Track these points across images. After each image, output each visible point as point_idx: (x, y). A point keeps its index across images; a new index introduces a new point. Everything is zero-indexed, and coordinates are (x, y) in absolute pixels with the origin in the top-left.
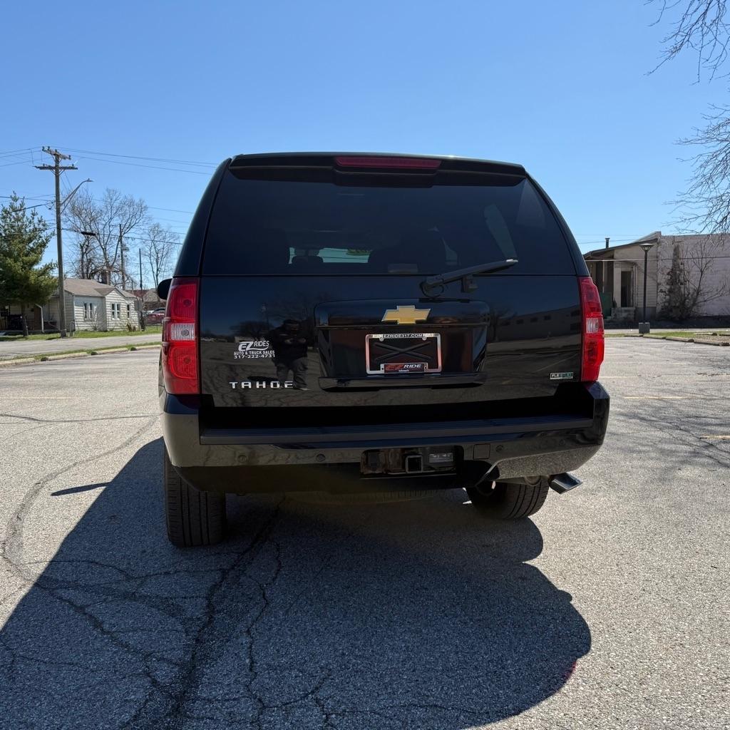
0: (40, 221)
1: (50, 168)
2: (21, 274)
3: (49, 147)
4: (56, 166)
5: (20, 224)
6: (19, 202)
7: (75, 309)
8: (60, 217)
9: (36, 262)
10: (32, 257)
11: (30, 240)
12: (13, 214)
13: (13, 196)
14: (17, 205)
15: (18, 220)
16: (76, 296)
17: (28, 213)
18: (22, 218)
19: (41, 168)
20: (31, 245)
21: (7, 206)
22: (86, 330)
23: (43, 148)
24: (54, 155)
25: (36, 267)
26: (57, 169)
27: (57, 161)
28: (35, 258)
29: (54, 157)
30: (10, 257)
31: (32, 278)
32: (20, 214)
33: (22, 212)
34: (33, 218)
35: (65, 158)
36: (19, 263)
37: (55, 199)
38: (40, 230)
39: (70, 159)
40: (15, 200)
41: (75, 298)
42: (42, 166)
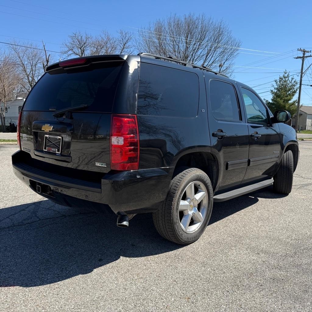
0: (294, 82)
1: (300, 57)
2: (282, 105)
3: (300, 48)
4: (303, 56)
5: (286, 83)
6: (287, 74)
7: (307, 120)
8: (302, 79)
9: (290, 100)
10: (289, 97)
11: (289, 90)
12: (284, 79)
13: (285, 71)
14: (286, 75)
15: (285, 81)
16: (309, 114)
17: (290, 79)
18: (287, 81)
19: (297, 58)
20: (289, 92)
21: (282, 76)
22: (309, 130)
23: (298, 49)
24: (303, 51)
25: (290, 102)
26: (303, 58)
27: (304, 54)
28: (289, 98)
29: (303, 52)
30: (279, 98)
31: (287, 106)
32: (287, 79)
33: (288, 78)
34: (292, 81)
35: (308, 52)
36: (282, 100)
37: (301, 71)
38: (294, 85)
39: (311, 52)
40: (286, 73)
41: (308, 115)
42: (297, 57)
